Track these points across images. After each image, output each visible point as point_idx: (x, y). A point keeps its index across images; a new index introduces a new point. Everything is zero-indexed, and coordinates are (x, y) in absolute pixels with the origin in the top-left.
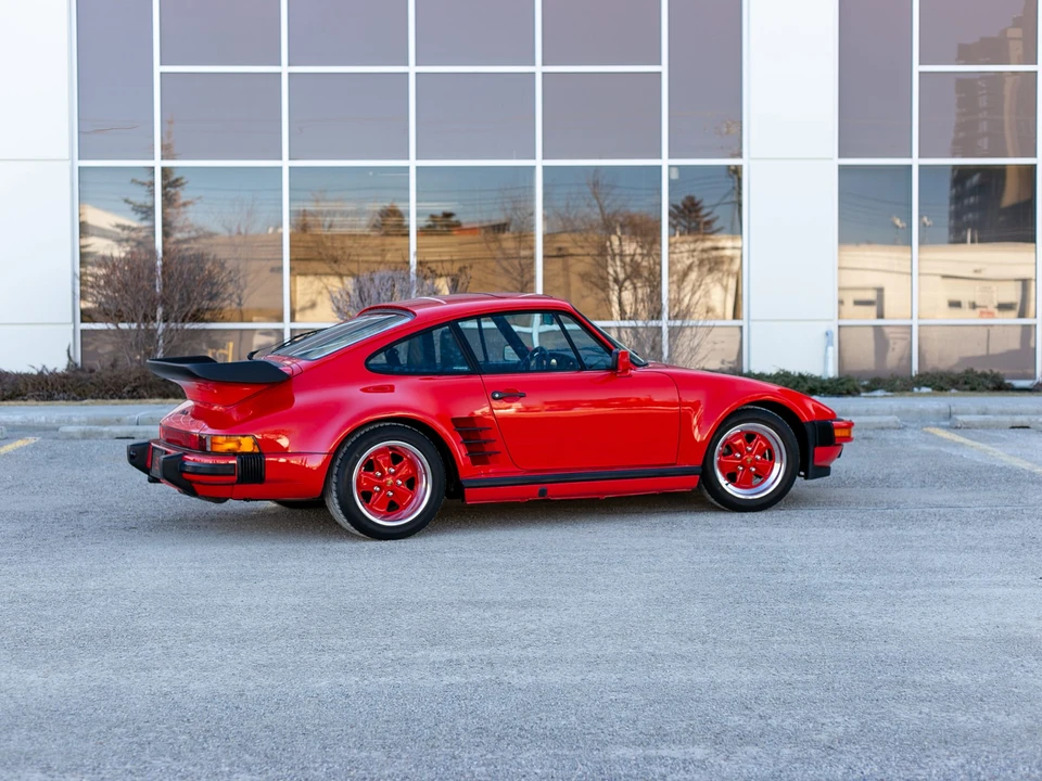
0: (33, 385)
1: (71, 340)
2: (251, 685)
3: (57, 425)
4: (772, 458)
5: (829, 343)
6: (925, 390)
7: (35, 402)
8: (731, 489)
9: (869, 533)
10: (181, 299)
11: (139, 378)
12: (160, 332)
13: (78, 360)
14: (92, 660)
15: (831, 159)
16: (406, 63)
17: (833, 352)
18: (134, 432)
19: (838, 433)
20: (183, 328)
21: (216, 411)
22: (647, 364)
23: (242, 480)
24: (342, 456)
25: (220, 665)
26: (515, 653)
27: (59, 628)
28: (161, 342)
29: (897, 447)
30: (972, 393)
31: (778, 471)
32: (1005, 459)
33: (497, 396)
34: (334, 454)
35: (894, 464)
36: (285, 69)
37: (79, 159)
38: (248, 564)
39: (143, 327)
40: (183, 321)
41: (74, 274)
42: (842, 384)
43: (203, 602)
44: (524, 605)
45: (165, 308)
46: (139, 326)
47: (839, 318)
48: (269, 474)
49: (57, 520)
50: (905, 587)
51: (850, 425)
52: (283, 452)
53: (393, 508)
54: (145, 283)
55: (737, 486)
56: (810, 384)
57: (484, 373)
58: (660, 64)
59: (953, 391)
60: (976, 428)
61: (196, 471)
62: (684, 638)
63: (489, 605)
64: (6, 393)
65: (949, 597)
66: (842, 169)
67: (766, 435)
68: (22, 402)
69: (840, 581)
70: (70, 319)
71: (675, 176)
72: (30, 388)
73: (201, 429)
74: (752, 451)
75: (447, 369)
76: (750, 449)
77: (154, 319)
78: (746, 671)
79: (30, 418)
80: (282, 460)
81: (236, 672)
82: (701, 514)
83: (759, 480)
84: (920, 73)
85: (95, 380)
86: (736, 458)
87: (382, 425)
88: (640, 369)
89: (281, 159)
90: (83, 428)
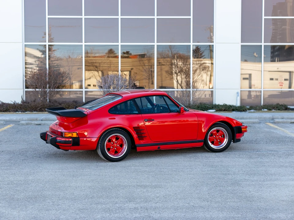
0: (12, 107)
1: (23, 94)
2: (78, 217)
3: (19, 120)
4: (224, 137)
5: (238, 96)
6: (265, 110)
7: (13, 113)
8: (212, 146)
9: (252, 160)
10: (54, 82)
11: (42, 105)
12: (48, 92)
13: (25, 99)
14: (32, 206)
15: (239, 43)
16: (118, 15)
17: (239, 98)
18: (41, 123)
19: (243, 130)
20: (54, 91)
21: (65, 125)
22: (189, 110)
23: (73, 145)
24: (102, 138)
25: (69, 209)
26: (154, 205)
27: (22, 195)
28: (48, 94)
29: (258, 129)
30: (279, 111)
31: (226, 141)
32: (289, 134)
33: (146, 120)
34: (100, 137)
35: (258, 135)
36: (83, 17)
37: (25, 42)
38: (75, 170)
39: (43, 90)
40: (54, 88)
41: (23, 75)
42: (242, 108)
43: (63, 185)
44: (156, 187)
45: (49, 85)
46: (42, 90)
47: (241, 88)
48: (81, 143)
49: (20, 154)
50: (264, 181)
51: (246, 127)
52: (85, 137)
53: (116, 153)
54: (44, 78)
55: (214, 145)
56: (233, 108)
57: (142, 114)
58: (190, 16)
59: (273, 110)
60: (280, 123)
61: (60, 142)
62: (202, 200)
63: (145, 187)
64: (4, 110)
65: (277, 185)
66: (242, 46)
67: (223, 131)
68: (9, 113)
69: (245, 178)
70: (22, 88)
71: (194, 48)
72: (11, 108)
73: (61, 130)
74: (218, 135)
75: (132, 113)
76: (218, 134)
77: (46, 88)
78: (221, 213)
79: (11, 118)
80: (85, 139)
81: (74, 212)
82: (204, 153)
83: (220, 143)
84: (264, 19)
85: (29, 106)
86: (214, 137)
87: (113, 129)
88: (187, 112)
89: (82, 42)
90: (26, 122)
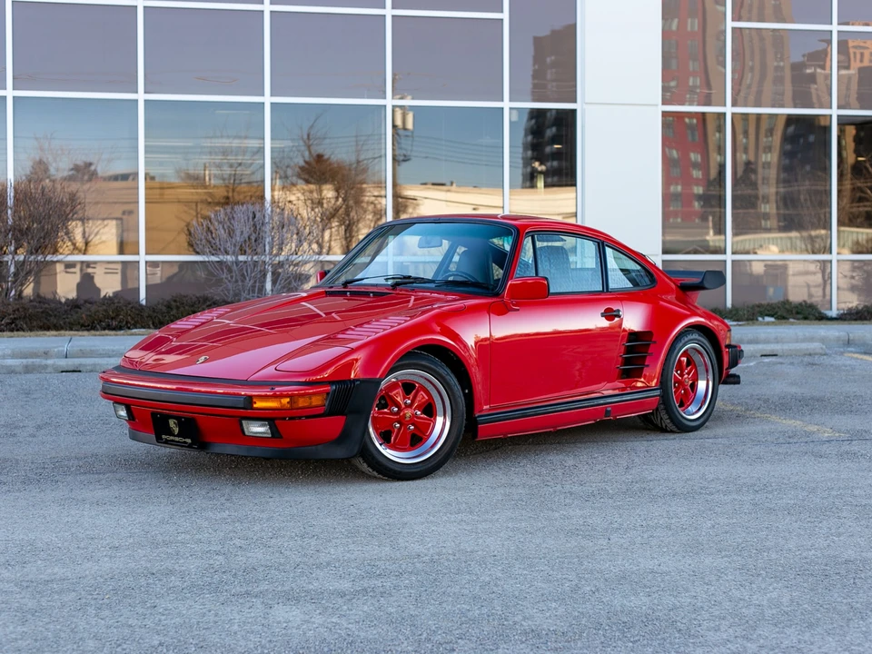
6: (768, 319)
11: (18, 310)
15: (657, 105)
16: (261, 2)
36: (140, 3)
47: (662, 253)
58: (502, 11)
66: (665, 114)
71: (515, 118)
84: (733, 28)
89: (137, 92)
90: (24, 361)
